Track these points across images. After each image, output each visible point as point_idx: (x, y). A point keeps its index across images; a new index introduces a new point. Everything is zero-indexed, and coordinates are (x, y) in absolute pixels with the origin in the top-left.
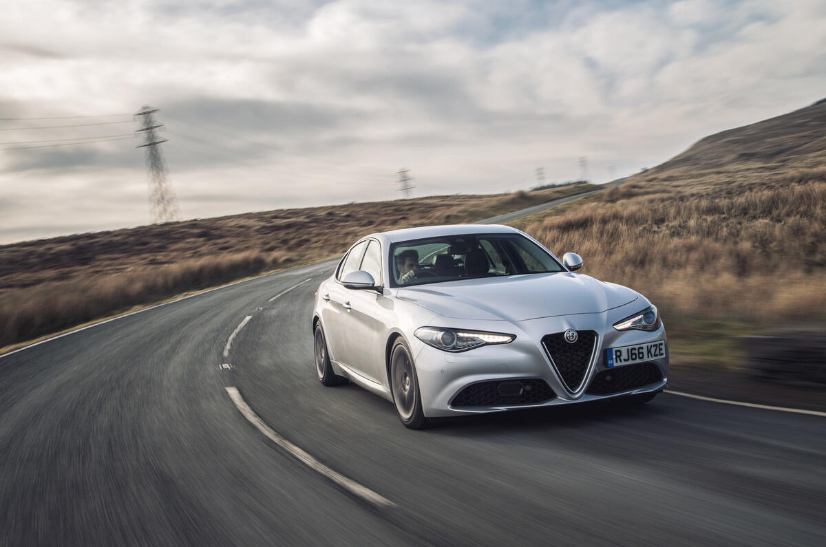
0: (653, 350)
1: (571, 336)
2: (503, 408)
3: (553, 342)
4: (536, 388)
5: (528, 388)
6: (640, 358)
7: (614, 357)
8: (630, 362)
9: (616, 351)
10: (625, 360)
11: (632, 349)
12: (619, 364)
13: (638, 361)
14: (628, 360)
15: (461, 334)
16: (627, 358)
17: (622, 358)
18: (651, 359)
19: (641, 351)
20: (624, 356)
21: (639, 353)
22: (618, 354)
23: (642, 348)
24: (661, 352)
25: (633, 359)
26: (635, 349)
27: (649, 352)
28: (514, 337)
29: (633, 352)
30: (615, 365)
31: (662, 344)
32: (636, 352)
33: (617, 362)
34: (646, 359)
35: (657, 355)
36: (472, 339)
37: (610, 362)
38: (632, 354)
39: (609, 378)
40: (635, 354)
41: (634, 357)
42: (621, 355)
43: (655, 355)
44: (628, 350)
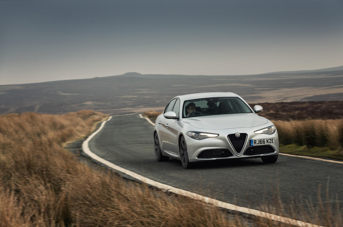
0: (269, 141)
1: (238, 135)
2: (214, 159)
3: (232, 137)
4: (226, 152)
5: (223, 152)
6: (263, 143)
7: (253, 142)
8: (260, 144)
9: (254, 141)
10: (258, 144)
11: (260, 140)
12: (255, 145)
13: (263, 144)
14: (259, 144)
15: (201, 134)
16: (258, 143)
17: (256, 143)
18: (268, 144)
19: (264, 141)
20: (257, 142)
21: (263, 142)
22: (255, 141)
23: (264, 140)
24: (273, 142)
25: (261, 144)
26: (262, 140)
27: (267, 141)
28: (218, 135)
29: (261, 141)
30: (254, 145)
31: (273, 139)
32: (262, 141)
33: (254, 144)
34: (266, 144)
35: (271, 143)
36: (205, 136)
37: (252, 144)
38: (260, 142)
39: (252, 150)
40: (262, 142)
41: (261, 143)
42: (256, 142)
43: (270, 143)
44: (259, 140)
